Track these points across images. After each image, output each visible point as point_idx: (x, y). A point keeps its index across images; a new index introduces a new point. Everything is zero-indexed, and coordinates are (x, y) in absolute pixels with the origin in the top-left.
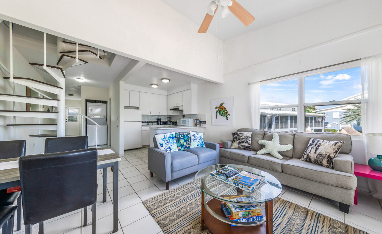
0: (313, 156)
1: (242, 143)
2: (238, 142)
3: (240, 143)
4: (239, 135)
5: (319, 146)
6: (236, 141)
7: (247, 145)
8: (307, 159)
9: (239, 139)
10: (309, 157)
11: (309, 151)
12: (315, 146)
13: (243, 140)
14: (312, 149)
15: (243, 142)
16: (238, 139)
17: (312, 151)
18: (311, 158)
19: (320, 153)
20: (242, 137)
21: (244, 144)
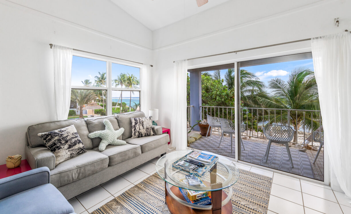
0: (143, 131)
1: (73, 146)
2: (66, 146)
3: (70, 147)
4: (62, 135)
5: (143, 123)
6: (62, 147)
7: (81, 145)
8: (139, 136)
9: (67, 142)
10: (141, 133)
11: (139, 129)
12: (140, 123)
13: (73, 140)
14: (140, 127)
15: (75, 144)
16: (63, 142)
17: (140, 128)
18: (142, 133)
19: (147, 128)
20: (69, 137)
21: (77, 147)
